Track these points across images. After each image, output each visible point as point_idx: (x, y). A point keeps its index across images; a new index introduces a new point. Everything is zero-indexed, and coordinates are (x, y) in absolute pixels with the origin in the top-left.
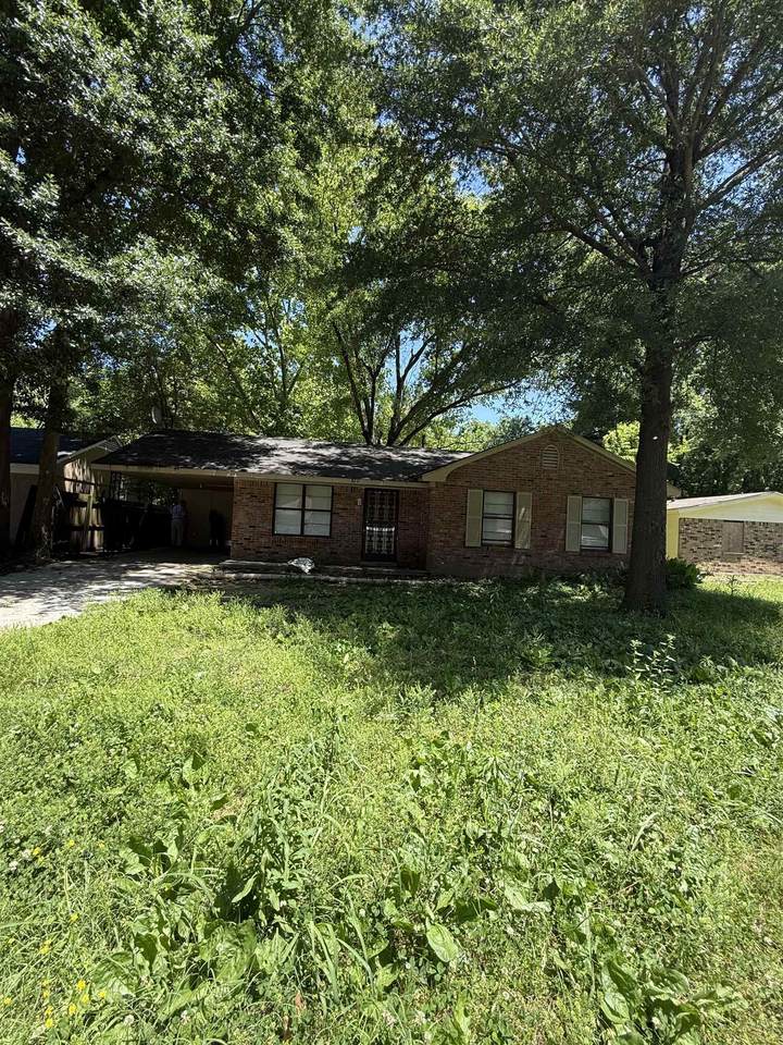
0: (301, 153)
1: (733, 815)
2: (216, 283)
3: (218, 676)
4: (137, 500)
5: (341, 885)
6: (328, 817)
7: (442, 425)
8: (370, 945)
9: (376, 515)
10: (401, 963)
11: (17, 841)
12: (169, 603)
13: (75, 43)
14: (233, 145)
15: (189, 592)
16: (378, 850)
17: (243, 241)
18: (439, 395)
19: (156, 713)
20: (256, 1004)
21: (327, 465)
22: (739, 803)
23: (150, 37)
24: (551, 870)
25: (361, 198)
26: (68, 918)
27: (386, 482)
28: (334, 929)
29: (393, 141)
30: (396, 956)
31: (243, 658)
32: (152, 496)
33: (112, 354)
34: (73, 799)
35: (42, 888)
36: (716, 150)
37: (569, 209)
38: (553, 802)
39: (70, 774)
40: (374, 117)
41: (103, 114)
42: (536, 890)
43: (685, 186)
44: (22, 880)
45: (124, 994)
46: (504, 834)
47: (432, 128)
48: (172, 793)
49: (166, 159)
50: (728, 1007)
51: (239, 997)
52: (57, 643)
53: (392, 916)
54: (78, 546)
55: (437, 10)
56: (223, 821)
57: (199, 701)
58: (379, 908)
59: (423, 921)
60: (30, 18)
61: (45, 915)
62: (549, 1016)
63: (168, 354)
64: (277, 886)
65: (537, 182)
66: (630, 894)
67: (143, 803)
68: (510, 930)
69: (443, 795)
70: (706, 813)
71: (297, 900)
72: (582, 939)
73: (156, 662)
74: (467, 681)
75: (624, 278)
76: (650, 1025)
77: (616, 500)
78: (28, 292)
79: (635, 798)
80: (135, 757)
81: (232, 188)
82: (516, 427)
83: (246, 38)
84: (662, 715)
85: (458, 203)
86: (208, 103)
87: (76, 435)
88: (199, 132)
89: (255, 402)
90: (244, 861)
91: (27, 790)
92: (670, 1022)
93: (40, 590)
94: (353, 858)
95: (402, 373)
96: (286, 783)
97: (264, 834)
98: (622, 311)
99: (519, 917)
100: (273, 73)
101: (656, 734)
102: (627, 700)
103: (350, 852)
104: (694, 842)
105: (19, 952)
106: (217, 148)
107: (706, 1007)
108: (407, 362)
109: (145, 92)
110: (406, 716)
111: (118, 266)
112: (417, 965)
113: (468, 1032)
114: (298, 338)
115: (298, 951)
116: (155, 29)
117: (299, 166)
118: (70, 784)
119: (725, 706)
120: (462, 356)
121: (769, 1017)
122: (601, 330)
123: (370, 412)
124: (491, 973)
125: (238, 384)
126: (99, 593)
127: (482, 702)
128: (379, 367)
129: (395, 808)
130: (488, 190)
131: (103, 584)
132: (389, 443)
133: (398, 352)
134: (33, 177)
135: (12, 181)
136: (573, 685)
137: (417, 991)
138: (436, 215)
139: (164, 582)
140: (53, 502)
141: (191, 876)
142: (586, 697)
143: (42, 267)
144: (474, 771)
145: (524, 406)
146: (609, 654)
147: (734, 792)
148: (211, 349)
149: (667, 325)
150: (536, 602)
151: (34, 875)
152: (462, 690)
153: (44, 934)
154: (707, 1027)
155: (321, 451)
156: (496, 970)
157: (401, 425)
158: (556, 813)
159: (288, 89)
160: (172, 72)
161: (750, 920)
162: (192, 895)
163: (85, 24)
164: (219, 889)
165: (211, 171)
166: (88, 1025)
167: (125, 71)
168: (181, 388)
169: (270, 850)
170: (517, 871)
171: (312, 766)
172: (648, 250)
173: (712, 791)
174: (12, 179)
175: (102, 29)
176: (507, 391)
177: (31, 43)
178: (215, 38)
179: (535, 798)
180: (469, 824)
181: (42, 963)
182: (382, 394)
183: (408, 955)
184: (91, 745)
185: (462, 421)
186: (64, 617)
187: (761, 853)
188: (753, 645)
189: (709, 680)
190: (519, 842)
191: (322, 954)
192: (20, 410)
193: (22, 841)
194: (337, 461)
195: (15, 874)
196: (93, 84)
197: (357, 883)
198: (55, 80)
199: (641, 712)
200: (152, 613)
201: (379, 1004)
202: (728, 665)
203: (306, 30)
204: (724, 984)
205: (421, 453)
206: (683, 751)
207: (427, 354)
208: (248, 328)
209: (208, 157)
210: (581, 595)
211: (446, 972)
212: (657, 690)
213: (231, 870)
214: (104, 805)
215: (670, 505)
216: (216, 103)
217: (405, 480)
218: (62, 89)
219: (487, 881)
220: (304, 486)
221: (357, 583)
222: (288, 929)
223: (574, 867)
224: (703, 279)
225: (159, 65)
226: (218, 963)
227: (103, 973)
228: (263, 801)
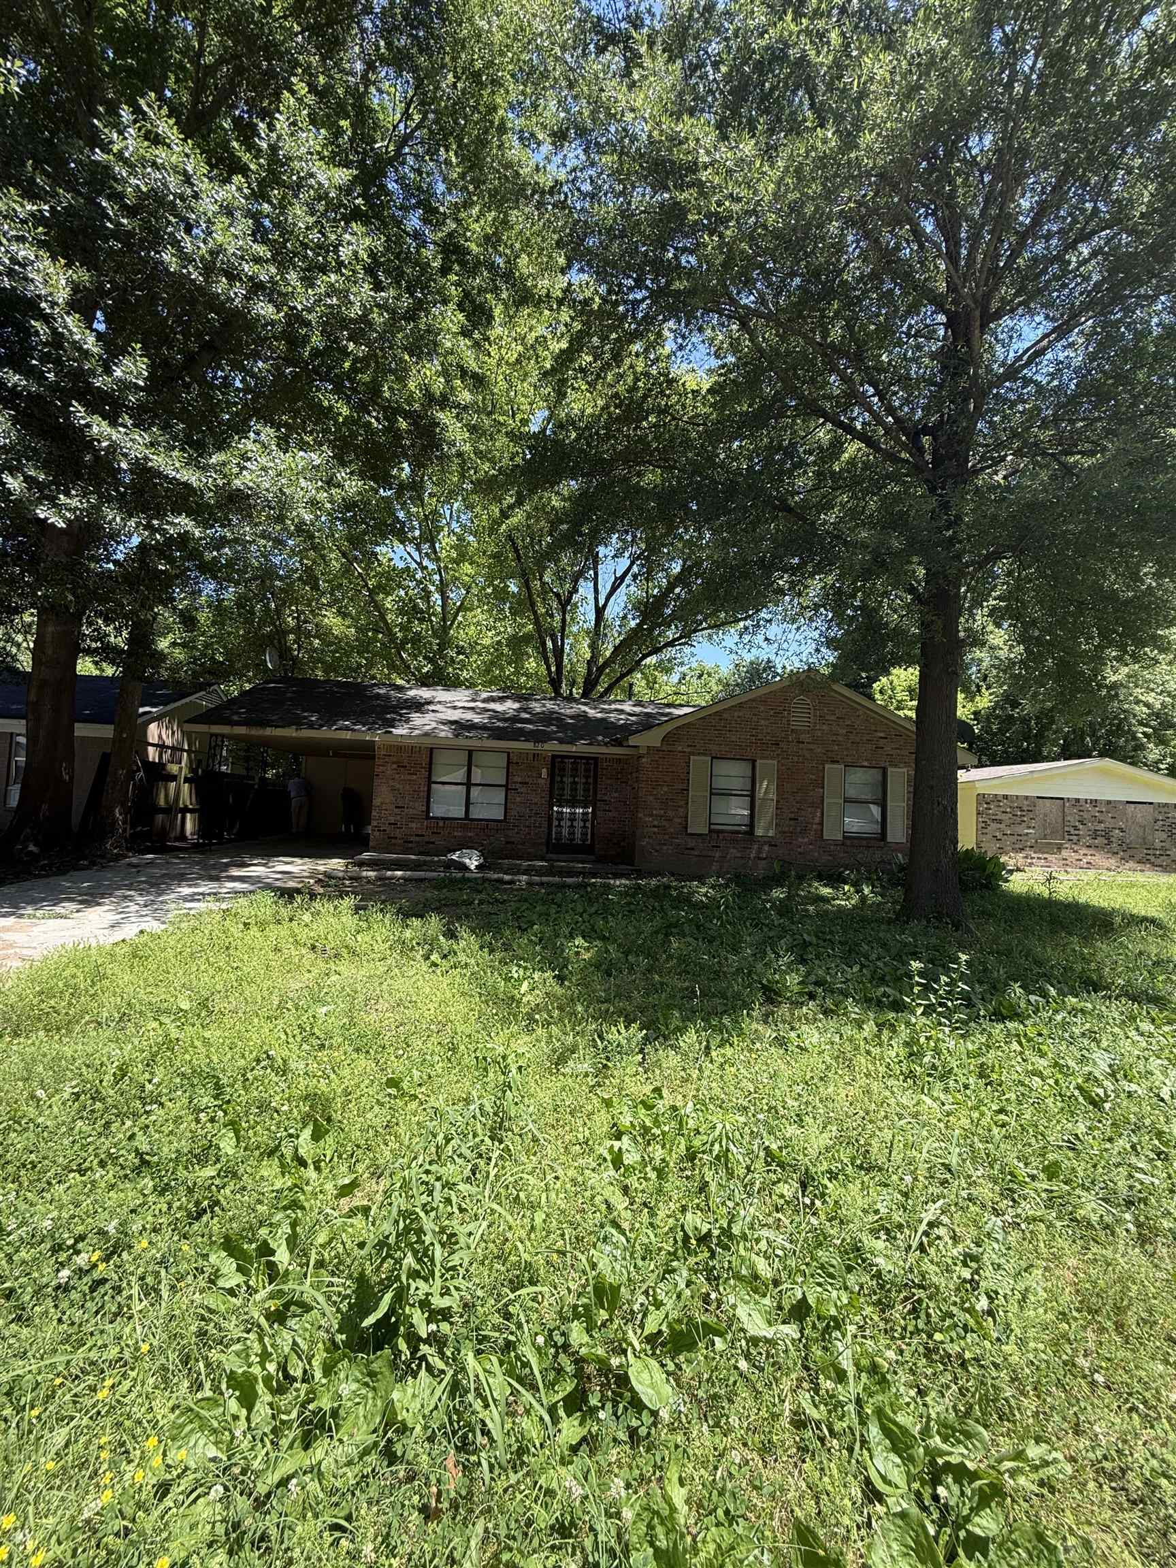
0: (468, 318)
1: (1050, 1203)
2: (353, 486)
3: (349, 1013)
4: (244, 772)
5: (511, 1302)
6: (495, 1206)
7: (656, 669)
8: (551, 1386)
9: (567, 791)
10: (593, 1411)
11: (70, 1242)
12: (285, 913)
13: (173, 182)
14: (378, 306)
15: (313, 896)
16: (562, 1253)
17: (391, 429)
18: (651, 630)
19: (263, 1064)
20: (393, 1468)
21: (500, 724)
22: (1058, 1186)
23: (270, 171)
24: (800, 1280)
25: (545, 374)
26: (137, 1349)
27: (581, 747)
28: (501, 1363)
29: (587, 302)
30: (586, 1401)
31: (384, 987)
32: (265, 766)
33: (214, 577)
34: (148, 1183)
35: (102, 1307)
36: (1012, 311)
37: (822, 387)
38: (804, 1186)
39: (145, 1148)
40: (563, 271)
41: (208, 269)
42: (780, 1308)
43: (972, 359)
44: (74, 1295)
45: (210, 1455)
46: (736, 1230)
47: (639, 284)
48: (283, 1174)
49: (289, 324)
50: (1044, 1473)
51: (368, 1459)
52: (132, 967)
53: (581, 1345)
54: (163, 834)
55: (645, 137)
56: (352, 1213)
57: (323, 1046)
58: (563, 1334)
59: (624, 1352)
60: (115, 148)
61: (105, 1346)
62: (795, 1486)
63: (289, 577)
64: (425, 1304)
65: (778, 354)
66: (909, 1313)
67: (244, 1188)
68: (743, 1365)
69: (653, 1175)
70: (1014, 1200)
71: (452, 1324)
72: (841, 1376)
73: (265, 994)
74: (688, 1018)
75: (895, 477)
76: (936, 1498)
77: (890, 770)
78: (105, 498)
79: (916, 1179)
80: (234, 1125)
81: (377, 362)
82: (757, 672)
83: (396, 171)
84: (954, 1064)
85: (674, 380)
86: (345, 253)
87: (164, 684)
88: (332, 290)
89: (405, 641)
90: (378, 1269)
91: (86, 1170)
92: (962, 1493)
93: (111, 895)
94: (528, 1265)
95: (601, 602)
96: (438, 1159)
97: (407, 1230)
98: (891, 520)
99: (756, 1346)
100: (431, 215)
101: (946, 1090)
102: (906, 1044)
103: (525, 1256)
104: (997, 1240)
105: (68, 1397)
106: (355, 311)
107: (1013, 1473)
108: (609, 588)
109: (265, 241)
110: (605, 1066)
111: (224, 464)
112: (615, 1414)
113: (683, 1509)
114: (462, 555)
115: (452, 1395)
116: (276, 160)
117: (465, 333)
118: (145, 1163)
119: (1040, 1050)
120: (680, 579)
121: (1101, 1486)
122: (864, 546)
123: (559, 652)
124: (717, 1425)
125: (382, 617)
126: (192, 898)
127: (708, 1047)
128: (571, 594)
129: (588, 1194)
130: (714, 363)
131: (196, 885)
132: (585, 694)
133: (596, 574)
134: (114, 349)
135: (86, 354)
136: (832, 1023)
137: (614, 1452)
138: (645, 397)
139: (278, 884)
140: (131, 775)
141: (307, 1290)
142: (851, 1040)
143: (124, 465)
144: (697, 1143)
145: (764, 645)
146: (882, 981)
147: (1052, 1171)
148: (347, 571)
149: (951, 538)
150: (784, 909)
151: (93, 1289)
152: (682, 1030)
153: (103, 1372)
154: (1013, 1501)
155: (492, 706)
156: (723, 1421)
157: (601, 670)
158: (807, 1201)
159: (450, 235)
160: (299, 216)
161: (1075, 1350)
162: (307, 1317)
163: (187, 156)
164: (344, 1307)
165: (349, 340)
166: (160, 1500)
167: (238, 214)
168: (305, 622)
169: (415, 1252)
170: (754, 1282)
171: (475, 1135)
172: (926, 440)
173: (1022, 1171)
174: (87, 351)
175: (209, 163)
176: (742, 624)
177: (116, 180)
178: (355, 172)
179: (779, 1181)
180: (689, 1215)
181: (99, 1413)
182: (575, 629)
183: (603, 1400)
184: (174, 1108)
185: (682, 664)
186: (142, 932)
187: (1090, 1256)
188: (1078, 967)
189: (1018, 1015)
190: (758, 1241)
191: (484, 1399)
192: (89, 652)
193: (76, 1242)
194: (515, 719)
195: (65, 1288)
196: (195, 231)
197: (534, 1300)
198: (146, 226)
199: (926, 1060)
200: (262, 925)
201: (562, 1471)
202: (1045, 995)
203: (473, 160)
204: (1038, 1440)
205: (627, 707)
206: (982, 1114)
207: (635, 577)
208: (396, 543)
209: (344, 322)
210: (845, 898)
211: (655, 1424)
212: (947, 1030)
213: (362, 1280)
214: (190, 1191)
215: (962, 776)
216: (355, 253)
217: (606, 744)
218: (156, 239)
219: (713, 1296)
220: (470, 753)
221: (542, 884)
222: (439, 1364)
223: (832, 1276)
224: (999, 478)
225: (283, 206)
226: (342, 1412)
227: (183, 1426)
228: (405, 1185)
